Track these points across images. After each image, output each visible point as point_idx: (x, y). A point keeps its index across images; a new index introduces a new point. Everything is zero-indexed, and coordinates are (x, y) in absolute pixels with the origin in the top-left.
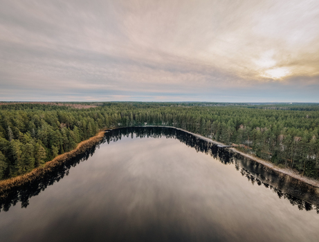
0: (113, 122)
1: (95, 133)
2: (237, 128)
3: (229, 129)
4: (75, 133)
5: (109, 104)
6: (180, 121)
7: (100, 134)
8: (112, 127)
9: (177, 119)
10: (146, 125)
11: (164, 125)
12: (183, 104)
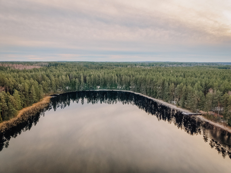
0: (61, 85)
1: (39, 98)
2: (206, 92)
3: (197, 94)
4: (16, 98)
5: (56, 65)
6: (139, 83)
7: (46, 100)
8: (60, 92)
9: (136, 82)
10: (98, 89)
11: (120, 88)
12: (143, 64)
